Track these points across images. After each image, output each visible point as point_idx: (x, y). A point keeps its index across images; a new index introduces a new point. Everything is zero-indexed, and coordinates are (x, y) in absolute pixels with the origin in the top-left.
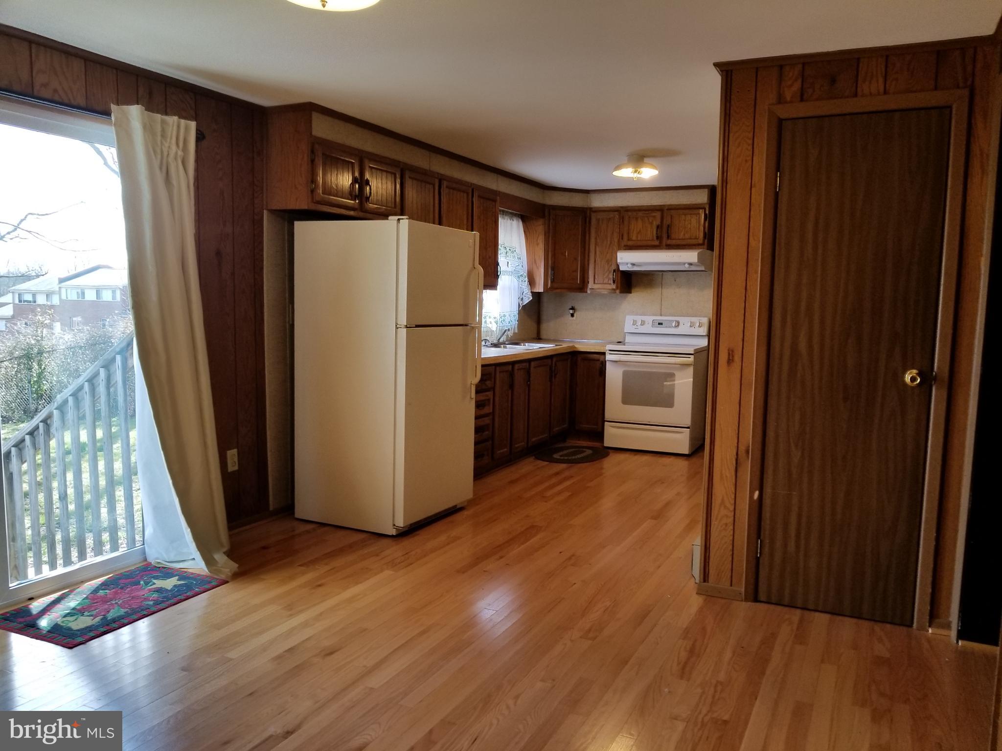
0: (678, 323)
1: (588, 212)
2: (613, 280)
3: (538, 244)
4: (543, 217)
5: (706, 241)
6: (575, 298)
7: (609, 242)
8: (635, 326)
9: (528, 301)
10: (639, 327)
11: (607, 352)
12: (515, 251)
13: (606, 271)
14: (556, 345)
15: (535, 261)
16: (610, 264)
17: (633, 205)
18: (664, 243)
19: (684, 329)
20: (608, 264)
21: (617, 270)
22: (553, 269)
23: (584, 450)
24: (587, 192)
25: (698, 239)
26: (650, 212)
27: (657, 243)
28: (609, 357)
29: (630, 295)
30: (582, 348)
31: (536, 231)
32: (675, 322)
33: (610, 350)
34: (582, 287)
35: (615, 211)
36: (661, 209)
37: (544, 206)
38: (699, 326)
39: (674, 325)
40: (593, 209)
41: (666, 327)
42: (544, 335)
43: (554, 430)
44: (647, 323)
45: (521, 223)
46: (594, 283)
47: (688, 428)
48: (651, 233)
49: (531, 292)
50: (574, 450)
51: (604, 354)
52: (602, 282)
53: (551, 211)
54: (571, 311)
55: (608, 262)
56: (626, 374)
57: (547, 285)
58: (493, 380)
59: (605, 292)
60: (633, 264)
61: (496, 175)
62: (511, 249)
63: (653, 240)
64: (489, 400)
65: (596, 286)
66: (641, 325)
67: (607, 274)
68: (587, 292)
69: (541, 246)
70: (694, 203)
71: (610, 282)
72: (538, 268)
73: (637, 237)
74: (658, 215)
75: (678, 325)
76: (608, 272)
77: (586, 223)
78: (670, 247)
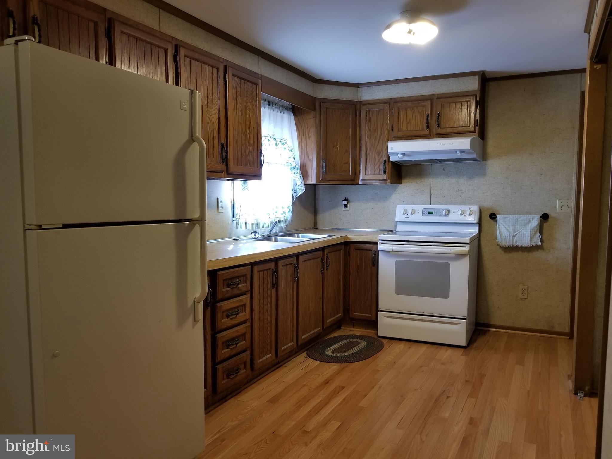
0: (449, 211)
1: (358, 105)
2: (384, 171)
3: (309, 137)
4: (314, 110)
5: (477, 128)
6: (348, 190)
7: (379, 133)
8: (406, 216)
9: (301, 193)
10: (410, 216)
11: (380, 242)
12: (286, 143)
13: (376, 162)
14: (329, 236)
15: (307, 153)
16: (381, 155)
17: (402, 96)
18: (434, 132)
19: (454, 217)
20: (379, 155)
21: (388, 161)
22: (325, 161)
23: (358, 340)
24: (356, 86)
25: (469, 126)
26: (419, 101)
27: (427, 132)
28: (381, 247)
29: (400, 185)
30: (354, 238)
31: (308, 124)
32: (445, 210)
33: (382, 240)
34: (354, 179)
35: (385, 103)
36: (430, 99)
37: (314, 99)
38: (470, 214)
39: (444, 213)
40: (363, 103)
41: (437, 216)
42: (320, 225)
43: (328, 321)
44: (417, 212)
45: (292, 116)
46: (366, 174)
47: (465, 319)
48: (420, 122)
49: (305, 184)
50: (348, 341)
51: (376, 243)
52: (373, 173)
53: (321, 103)
54: (345, 203)
55: (378, 153)
56: (398, 265)
57: (320, 177)
58: (249, 282)
59: (377, 183)
60: (404, 154)
61: (257, 56)
62: (281, 141)
63: (423, 130)
64: (244, 306)
65: (367, 178)
66: (412, 214)
67: (377, 166)
68: (358, 184)
69: (313, 139)
70: (464, 90)
71: (380, 173)
72: (310, 160)
73: (407, 127)
74: (428, 104)
75: (449, 214)
76: (379, 163)
77: (356, 116)
78: (440, 136)
